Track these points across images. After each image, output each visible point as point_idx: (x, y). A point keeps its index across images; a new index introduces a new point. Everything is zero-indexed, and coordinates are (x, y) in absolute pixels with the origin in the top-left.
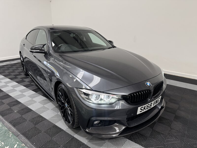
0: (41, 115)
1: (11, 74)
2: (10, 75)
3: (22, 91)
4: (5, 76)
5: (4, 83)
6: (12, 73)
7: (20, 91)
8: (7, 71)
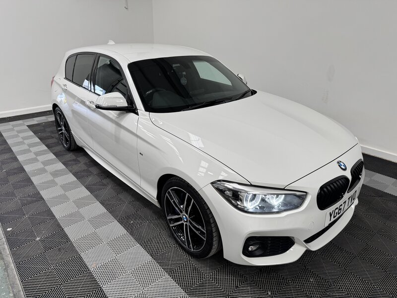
0: (82, 255)
4: (49, 146)
5: (42, 162)
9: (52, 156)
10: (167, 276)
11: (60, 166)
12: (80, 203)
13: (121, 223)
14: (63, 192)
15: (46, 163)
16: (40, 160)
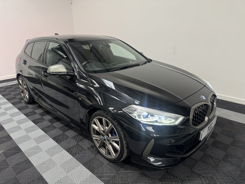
0: (30, 159)
1: (16, 97)
2: (14, 98)
3: (19, 122)
4: (8, 99)
5: (4, 109)
6: (17, 95)
8: (13, 93)
9: (11, 105)
10: (82, 165)
12: (28, 130)
14: (18, 125)
15: (6, 109)
16: (3, 108)
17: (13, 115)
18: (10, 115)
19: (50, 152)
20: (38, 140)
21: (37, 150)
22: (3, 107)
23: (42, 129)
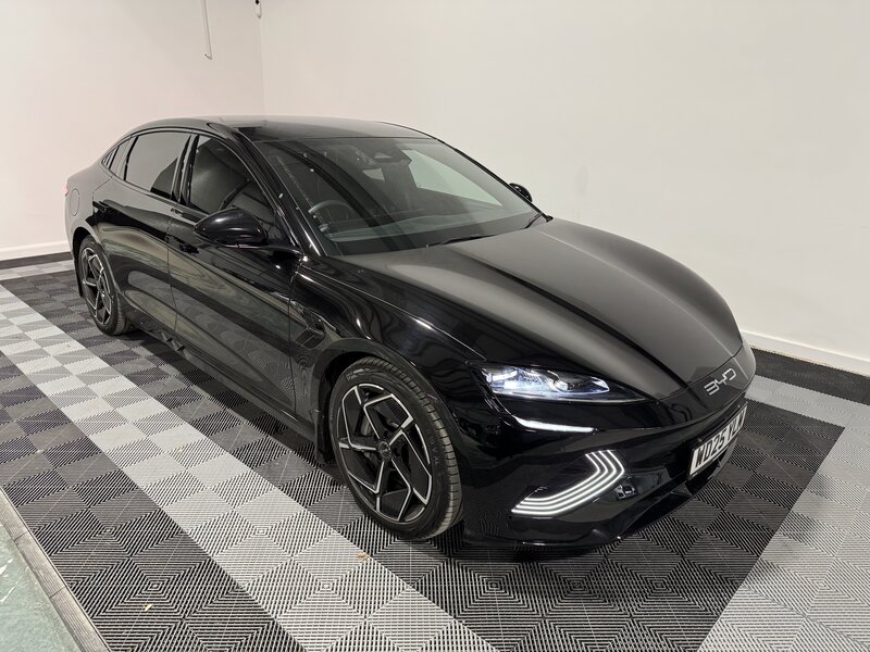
0: (165, 509)
2: (85, 325)
3: (117, 400)
4: (66, 328)
5: (56, 358)
7: (110, 400)
10: (336, 533)
11: (97, 363)
12: (148, 426)
13: (239, 457)
14: (111, 409)
15: (65, 359)
16: (52, 354)
17: (88, 378)
18: (81, 377)
19: (229, 491)
20: (186, 455)
21: (184, 485)
22: (52, 350)
23: (196, 424)
